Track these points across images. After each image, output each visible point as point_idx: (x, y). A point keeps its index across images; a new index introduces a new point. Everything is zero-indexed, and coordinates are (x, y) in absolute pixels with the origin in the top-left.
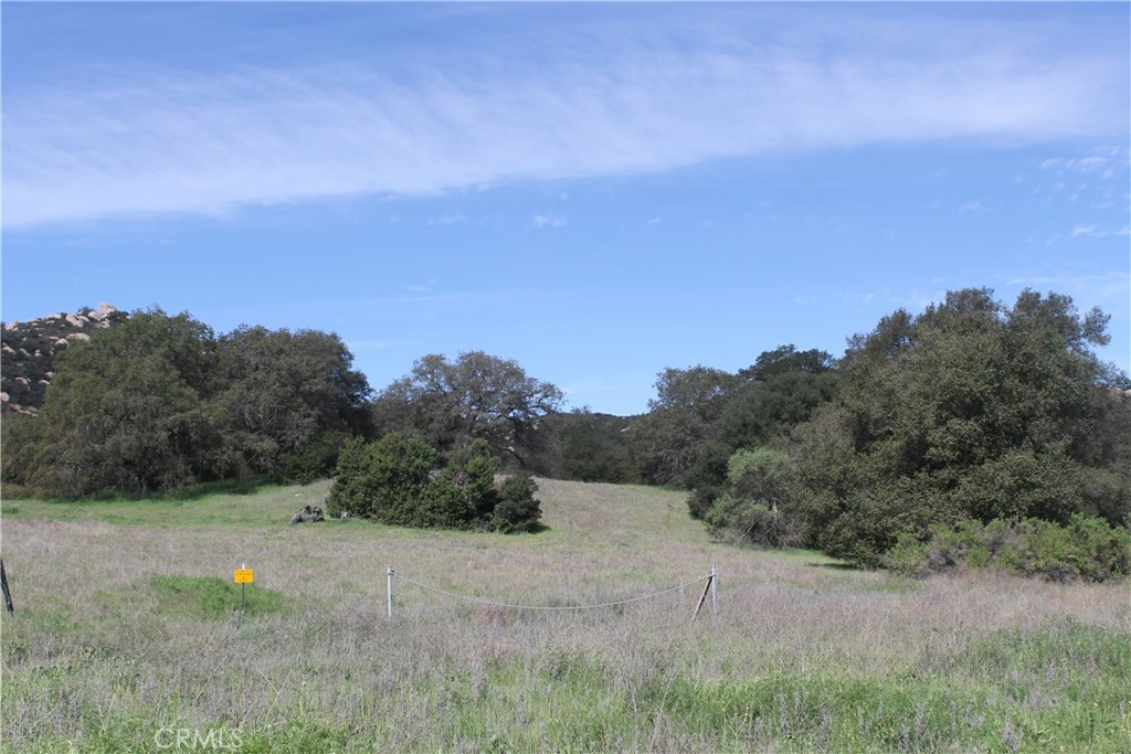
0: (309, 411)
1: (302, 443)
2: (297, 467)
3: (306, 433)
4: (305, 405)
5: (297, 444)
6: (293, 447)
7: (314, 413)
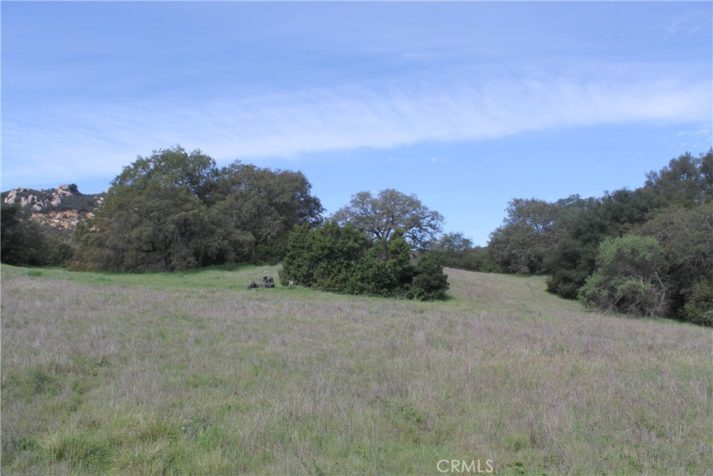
0: (279, 216)
1: (272, 237)
2: (268, 253)
3: (276, 230)
4: (276, 212)
5: (269, 237)
6: (266, 240)
7: (281, 218)
